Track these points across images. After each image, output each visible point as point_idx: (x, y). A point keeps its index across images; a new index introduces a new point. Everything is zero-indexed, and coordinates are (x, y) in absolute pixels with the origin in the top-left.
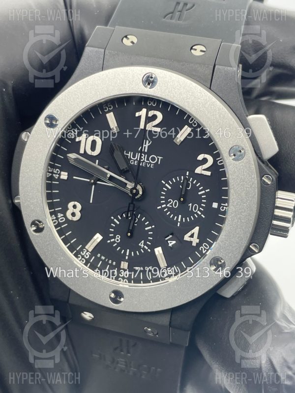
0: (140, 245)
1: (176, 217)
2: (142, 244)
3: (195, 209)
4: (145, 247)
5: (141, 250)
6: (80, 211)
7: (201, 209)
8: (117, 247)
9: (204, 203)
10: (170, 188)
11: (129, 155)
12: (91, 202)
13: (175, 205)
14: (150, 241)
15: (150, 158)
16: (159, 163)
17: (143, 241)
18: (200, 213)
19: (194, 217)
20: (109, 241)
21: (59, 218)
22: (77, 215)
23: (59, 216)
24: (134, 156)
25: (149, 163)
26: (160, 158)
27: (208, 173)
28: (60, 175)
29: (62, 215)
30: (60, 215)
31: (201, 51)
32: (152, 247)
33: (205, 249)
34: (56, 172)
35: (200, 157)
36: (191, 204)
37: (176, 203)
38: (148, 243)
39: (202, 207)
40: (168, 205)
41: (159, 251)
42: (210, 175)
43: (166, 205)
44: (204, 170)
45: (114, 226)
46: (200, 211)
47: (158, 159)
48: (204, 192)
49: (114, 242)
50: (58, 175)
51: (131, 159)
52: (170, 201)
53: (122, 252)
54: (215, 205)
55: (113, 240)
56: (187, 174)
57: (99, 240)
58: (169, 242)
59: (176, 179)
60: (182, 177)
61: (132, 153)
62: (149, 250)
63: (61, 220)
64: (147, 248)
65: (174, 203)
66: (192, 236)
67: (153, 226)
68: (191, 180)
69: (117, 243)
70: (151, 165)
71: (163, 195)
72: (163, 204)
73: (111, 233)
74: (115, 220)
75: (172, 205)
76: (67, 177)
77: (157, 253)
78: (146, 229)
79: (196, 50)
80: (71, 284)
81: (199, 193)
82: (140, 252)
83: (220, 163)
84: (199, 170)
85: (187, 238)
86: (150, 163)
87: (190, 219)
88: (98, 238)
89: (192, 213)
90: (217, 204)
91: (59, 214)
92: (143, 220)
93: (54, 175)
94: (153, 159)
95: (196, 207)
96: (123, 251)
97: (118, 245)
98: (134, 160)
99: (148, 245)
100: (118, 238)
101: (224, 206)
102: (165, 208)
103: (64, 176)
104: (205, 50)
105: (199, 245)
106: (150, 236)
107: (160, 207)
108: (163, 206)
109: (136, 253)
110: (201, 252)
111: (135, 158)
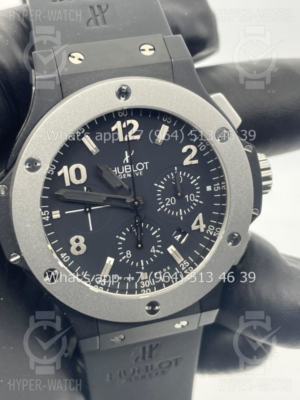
0: (151, 251)
1: (177, 213)
2: (153, 250)
3: (192, 199)
4: (157, 251)
5: (155, 255)
6: (84, 243)
7: (197, 196)
8: (130, 262)
9: (198, 190)
10: (163, 188)
11: (116, 171)
12: (91, 230)
13: (173, 202)
14: (159, 244)
15: (137, 167)
16: (147, 168)
17: (153, 247)
18: (197, 201)
19: (193, 206)
20: (121, 260)
21: (63, 258)
22: (82, 248)
23: (63, 257)
24: (121, 171)
25: (137, 172)
26: (146, 163)
27: (196, 162)
28: (51, 215)
29: (66, 254)
30: (63, 255)
31: (150, 50)
32: (164, 249)
33: (211, 231)
34: (45, 214)
35: (185, 150)
36: (187, 196)
37: (173, 199)
38: (158, 246)
39: (198, 194)
40: (167, 205)
41: (172, 250)
42: (197, 163)
43: (165, 205)
44: (191, 160)
45: (121, 243)
46: (197, 198)
47: (145, 165)
48: (195, 180)
49: (126, 259)
50: (48, 217)
51: (118, 174)
52: (168, 200)
53: (137, 265)
54: (209, 188)
55: (125, 257)
56: (176, 169)
57: (112, 263)
58: (175, 237)
59: (167, 178)
60: (172, 173)
61: (118, 168)
62: (162, 253)
63: (66, 260)
64: (159, 251)
65: (171, 201)
66: (198, 223)
67: (159, 229)
68: (180, 174)
69: (129, 259)
70: (139, 174)
71: (159, 197)
72: (162, 205)
73: (121, 251)
74: (120, 238)
75: (170, 203)
76: (59, 215)
77: (171, 252)
78: (153, 234)
79: (144, 50)
80: (105, 315)
81: (192, 183)
82: (153, 258)
83: (202, 149)
84: (187, 162)
85: (194, 227)
86: (139, 171)
87: (190, 209)
88: (110, 262)
89: (191, 203)
90: (210, 186)
91: (61, 255)
92: (147, 227)
93: (44, 218)
94: (140, 167)
95: (192, 196)
96: (137, 263)
97: (131, 260)
98: (122, 174)
99: (159, 249)
100: (129, 253)
101: (216, 186)
102: (164, 208)
103: (56, 215)
104: (153, 48)
105: (206, 229)
106: (159, 239)
107: (160, 209)
108: (162, 207)
109: (151, 260)
110: (208, 235)
111: (122, 171)
